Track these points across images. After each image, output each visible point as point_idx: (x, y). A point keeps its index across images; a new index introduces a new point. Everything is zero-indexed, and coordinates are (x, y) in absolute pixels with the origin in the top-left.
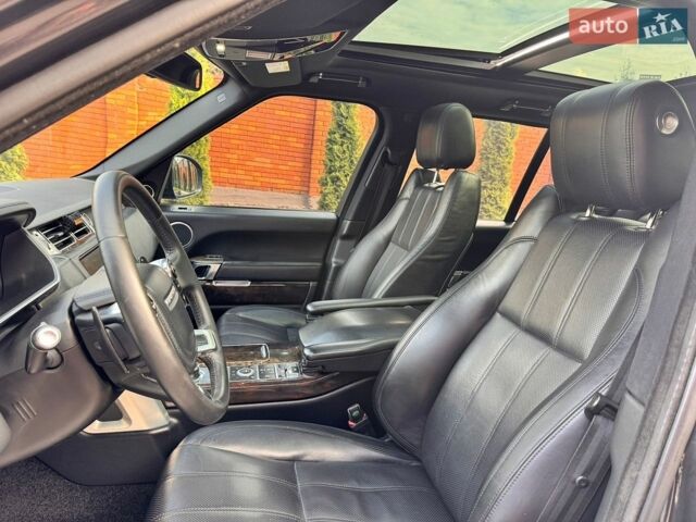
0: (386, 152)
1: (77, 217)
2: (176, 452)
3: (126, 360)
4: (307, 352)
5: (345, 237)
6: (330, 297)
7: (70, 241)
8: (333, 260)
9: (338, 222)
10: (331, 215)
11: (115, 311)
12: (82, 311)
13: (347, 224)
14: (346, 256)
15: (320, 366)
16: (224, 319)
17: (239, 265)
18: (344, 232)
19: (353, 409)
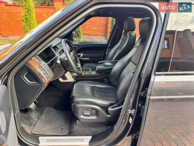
0: (118, 28)
1: (57, 46)
2: (75, 84)
3: (68, 66)
4: (97, 69)
5: (109, 48)
6: (106, 60)
7: (56, 50)
8: (107, 53)
9: (107, 44)
10: (106, 43)
11: (66, 59)
12: (62, 59)
13: (109, 45)
14: (109, 52)
15: (99, 71)
16: (84, 66)
17: (86, 55)
18: (109, 47)
19: (105, 79)
